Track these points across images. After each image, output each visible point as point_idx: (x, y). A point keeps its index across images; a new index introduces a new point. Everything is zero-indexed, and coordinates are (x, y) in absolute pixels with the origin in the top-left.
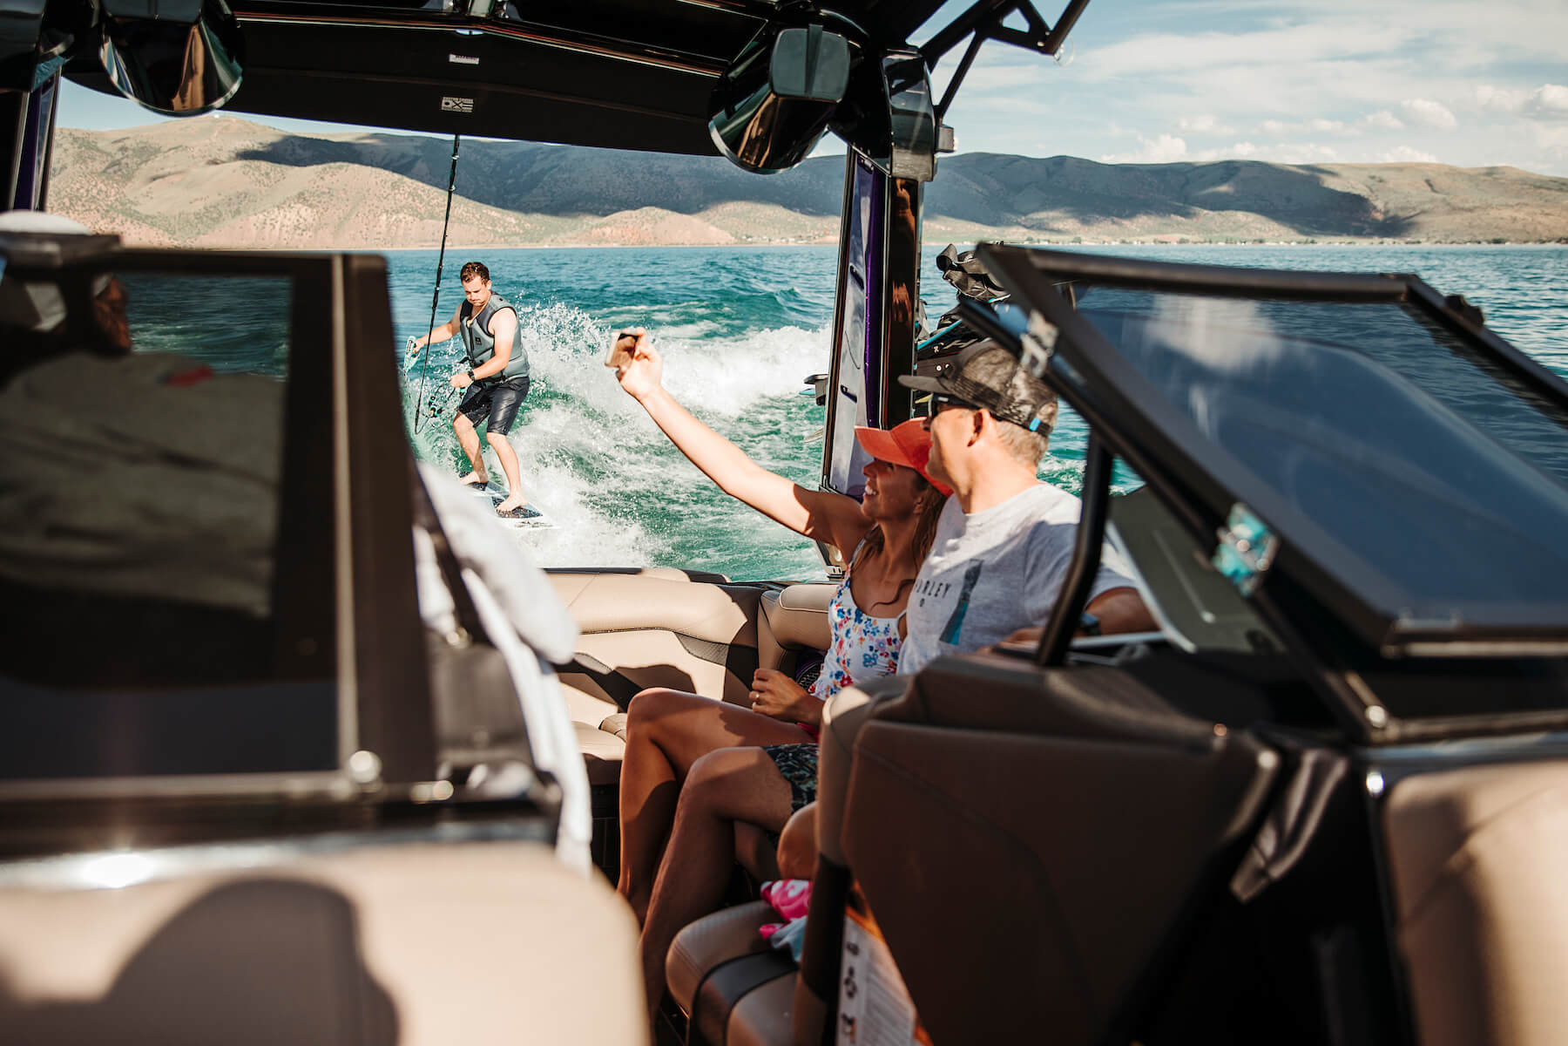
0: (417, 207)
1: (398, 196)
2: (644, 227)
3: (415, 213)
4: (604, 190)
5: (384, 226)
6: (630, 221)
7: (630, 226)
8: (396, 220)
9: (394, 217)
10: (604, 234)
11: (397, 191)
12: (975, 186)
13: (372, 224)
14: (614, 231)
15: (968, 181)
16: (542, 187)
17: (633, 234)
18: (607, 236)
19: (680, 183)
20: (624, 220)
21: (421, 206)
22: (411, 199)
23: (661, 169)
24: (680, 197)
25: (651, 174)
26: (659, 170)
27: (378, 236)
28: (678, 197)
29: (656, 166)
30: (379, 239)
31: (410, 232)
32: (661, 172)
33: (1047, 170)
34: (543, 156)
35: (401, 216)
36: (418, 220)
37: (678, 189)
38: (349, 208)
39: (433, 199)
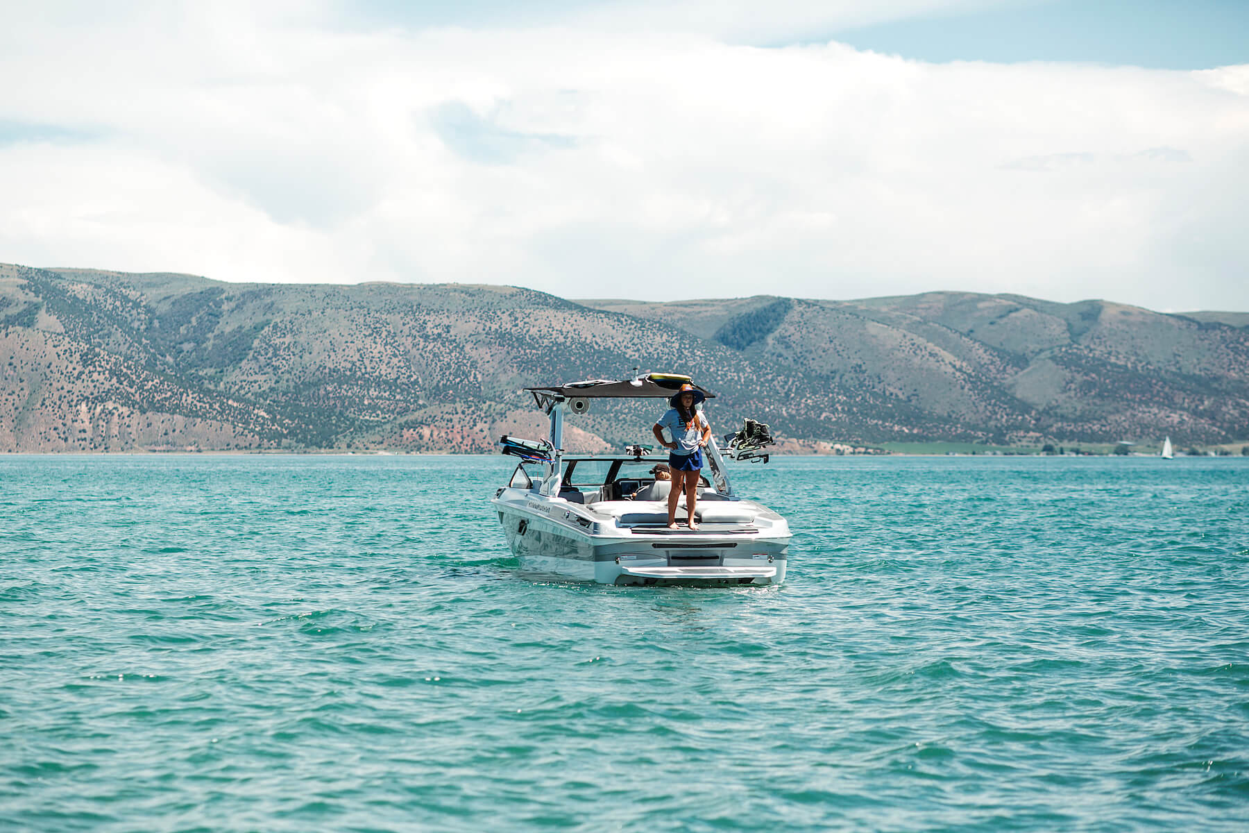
0: (128, 393)
1: (95, 376)
2: (477, 429)
3: (127, 400)
4: (358, 364)
5: (87, 422)
6: (456, 418)
7: (458, 427)
8: (103, 411)
9: (99, 409)
10: (421, 437)
11: (91, 368)
12: (948, 357)
13: (70, 417)
14: (436, 433)
15: (937, 349)
16: (255, 358)
17: (463, 438)
18: (426, 439)
19: (474, 353)
20: (447, 417)
21: (133, 391)
22: (114, 380)
23: (440, 331)
24: (479, 377)
25: (426, 337)
26: (436, 332)
27: (83, 435)
28: (475, 377)
29: (430, 325)
30: (85, 439)
31: (129, 430)
32: (439, 335)
33: (1070, 327)
34: (233, 304)
35: (110, 405)
36: (137, 412)
37: (474, 365)
38: (26, 392)
39: (146, 380)
